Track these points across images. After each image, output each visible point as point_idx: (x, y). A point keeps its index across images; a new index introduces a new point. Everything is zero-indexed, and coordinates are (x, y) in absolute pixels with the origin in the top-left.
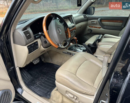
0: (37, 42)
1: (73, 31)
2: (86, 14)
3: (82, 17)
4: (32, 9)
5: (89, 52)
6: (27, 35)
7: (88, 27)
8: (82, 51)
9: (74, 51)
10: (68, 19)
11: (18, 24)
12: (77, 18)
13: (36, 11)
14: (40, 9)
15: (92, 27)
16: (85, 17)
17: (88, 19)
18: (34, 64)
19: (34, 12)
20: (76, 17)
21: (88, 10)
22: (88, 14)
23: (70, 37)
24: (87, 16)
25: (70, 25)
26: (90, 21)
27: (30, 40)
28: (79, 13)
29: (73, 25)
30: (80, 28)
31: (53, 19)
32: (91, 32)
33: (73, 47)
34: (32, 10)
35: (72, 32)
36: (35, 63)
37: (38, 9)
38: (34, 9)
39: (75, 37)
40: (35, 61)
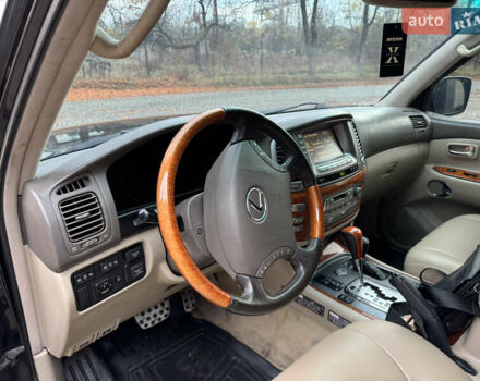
0: (139, 246)
1: (349, 191)
2: (424, 110)
3: (404, 121)
4: (220, 75)
5: (424, 330)
6: (79, 217)
7: (429, 168)
8: (385, 306)
9: (340, 299)
10: (324, 133)
11: (44, 155)
12: (375, 129)
13: (234, 84)
14: (247, 75)
15: (449, 170)
16: (416, 126)
17: (434, 136)
18: (143, 326)
19: (226, 84)
20: (372, 122)
21: (436, 89)
22: (434, 111)
23: (317, 236)
24: (429, 120)
25: (334, 164)
26: (440, 145)
27: (88, 241)
28: (392, 105)
29: (350, 160)
30: (389, 171)
31: (234, 139)
32: (445, 195)
33: (342, 272)
34: (221, 79)
35: (343, 196)
36: (146, 323)
37: (240, 76)
38: (228, 77)
39: (355, 225)
40: (147, 315)
